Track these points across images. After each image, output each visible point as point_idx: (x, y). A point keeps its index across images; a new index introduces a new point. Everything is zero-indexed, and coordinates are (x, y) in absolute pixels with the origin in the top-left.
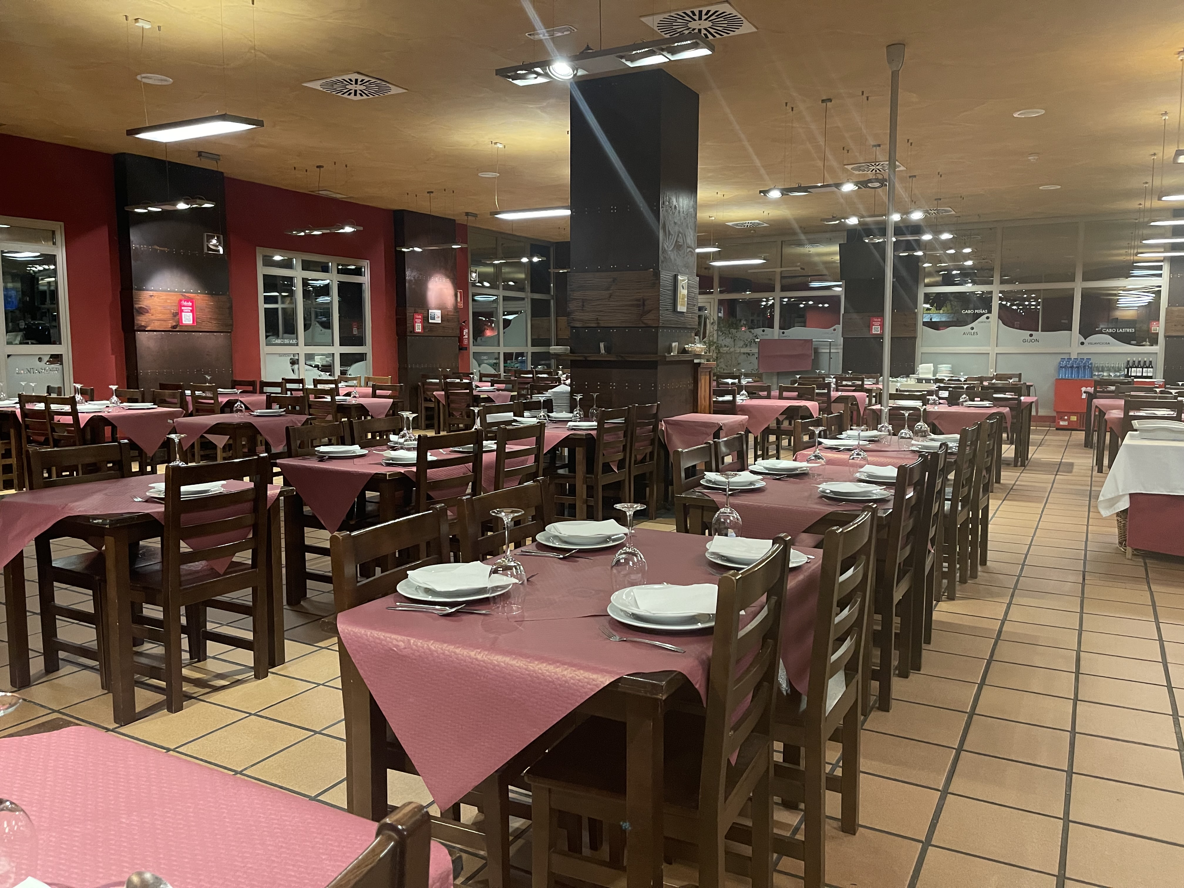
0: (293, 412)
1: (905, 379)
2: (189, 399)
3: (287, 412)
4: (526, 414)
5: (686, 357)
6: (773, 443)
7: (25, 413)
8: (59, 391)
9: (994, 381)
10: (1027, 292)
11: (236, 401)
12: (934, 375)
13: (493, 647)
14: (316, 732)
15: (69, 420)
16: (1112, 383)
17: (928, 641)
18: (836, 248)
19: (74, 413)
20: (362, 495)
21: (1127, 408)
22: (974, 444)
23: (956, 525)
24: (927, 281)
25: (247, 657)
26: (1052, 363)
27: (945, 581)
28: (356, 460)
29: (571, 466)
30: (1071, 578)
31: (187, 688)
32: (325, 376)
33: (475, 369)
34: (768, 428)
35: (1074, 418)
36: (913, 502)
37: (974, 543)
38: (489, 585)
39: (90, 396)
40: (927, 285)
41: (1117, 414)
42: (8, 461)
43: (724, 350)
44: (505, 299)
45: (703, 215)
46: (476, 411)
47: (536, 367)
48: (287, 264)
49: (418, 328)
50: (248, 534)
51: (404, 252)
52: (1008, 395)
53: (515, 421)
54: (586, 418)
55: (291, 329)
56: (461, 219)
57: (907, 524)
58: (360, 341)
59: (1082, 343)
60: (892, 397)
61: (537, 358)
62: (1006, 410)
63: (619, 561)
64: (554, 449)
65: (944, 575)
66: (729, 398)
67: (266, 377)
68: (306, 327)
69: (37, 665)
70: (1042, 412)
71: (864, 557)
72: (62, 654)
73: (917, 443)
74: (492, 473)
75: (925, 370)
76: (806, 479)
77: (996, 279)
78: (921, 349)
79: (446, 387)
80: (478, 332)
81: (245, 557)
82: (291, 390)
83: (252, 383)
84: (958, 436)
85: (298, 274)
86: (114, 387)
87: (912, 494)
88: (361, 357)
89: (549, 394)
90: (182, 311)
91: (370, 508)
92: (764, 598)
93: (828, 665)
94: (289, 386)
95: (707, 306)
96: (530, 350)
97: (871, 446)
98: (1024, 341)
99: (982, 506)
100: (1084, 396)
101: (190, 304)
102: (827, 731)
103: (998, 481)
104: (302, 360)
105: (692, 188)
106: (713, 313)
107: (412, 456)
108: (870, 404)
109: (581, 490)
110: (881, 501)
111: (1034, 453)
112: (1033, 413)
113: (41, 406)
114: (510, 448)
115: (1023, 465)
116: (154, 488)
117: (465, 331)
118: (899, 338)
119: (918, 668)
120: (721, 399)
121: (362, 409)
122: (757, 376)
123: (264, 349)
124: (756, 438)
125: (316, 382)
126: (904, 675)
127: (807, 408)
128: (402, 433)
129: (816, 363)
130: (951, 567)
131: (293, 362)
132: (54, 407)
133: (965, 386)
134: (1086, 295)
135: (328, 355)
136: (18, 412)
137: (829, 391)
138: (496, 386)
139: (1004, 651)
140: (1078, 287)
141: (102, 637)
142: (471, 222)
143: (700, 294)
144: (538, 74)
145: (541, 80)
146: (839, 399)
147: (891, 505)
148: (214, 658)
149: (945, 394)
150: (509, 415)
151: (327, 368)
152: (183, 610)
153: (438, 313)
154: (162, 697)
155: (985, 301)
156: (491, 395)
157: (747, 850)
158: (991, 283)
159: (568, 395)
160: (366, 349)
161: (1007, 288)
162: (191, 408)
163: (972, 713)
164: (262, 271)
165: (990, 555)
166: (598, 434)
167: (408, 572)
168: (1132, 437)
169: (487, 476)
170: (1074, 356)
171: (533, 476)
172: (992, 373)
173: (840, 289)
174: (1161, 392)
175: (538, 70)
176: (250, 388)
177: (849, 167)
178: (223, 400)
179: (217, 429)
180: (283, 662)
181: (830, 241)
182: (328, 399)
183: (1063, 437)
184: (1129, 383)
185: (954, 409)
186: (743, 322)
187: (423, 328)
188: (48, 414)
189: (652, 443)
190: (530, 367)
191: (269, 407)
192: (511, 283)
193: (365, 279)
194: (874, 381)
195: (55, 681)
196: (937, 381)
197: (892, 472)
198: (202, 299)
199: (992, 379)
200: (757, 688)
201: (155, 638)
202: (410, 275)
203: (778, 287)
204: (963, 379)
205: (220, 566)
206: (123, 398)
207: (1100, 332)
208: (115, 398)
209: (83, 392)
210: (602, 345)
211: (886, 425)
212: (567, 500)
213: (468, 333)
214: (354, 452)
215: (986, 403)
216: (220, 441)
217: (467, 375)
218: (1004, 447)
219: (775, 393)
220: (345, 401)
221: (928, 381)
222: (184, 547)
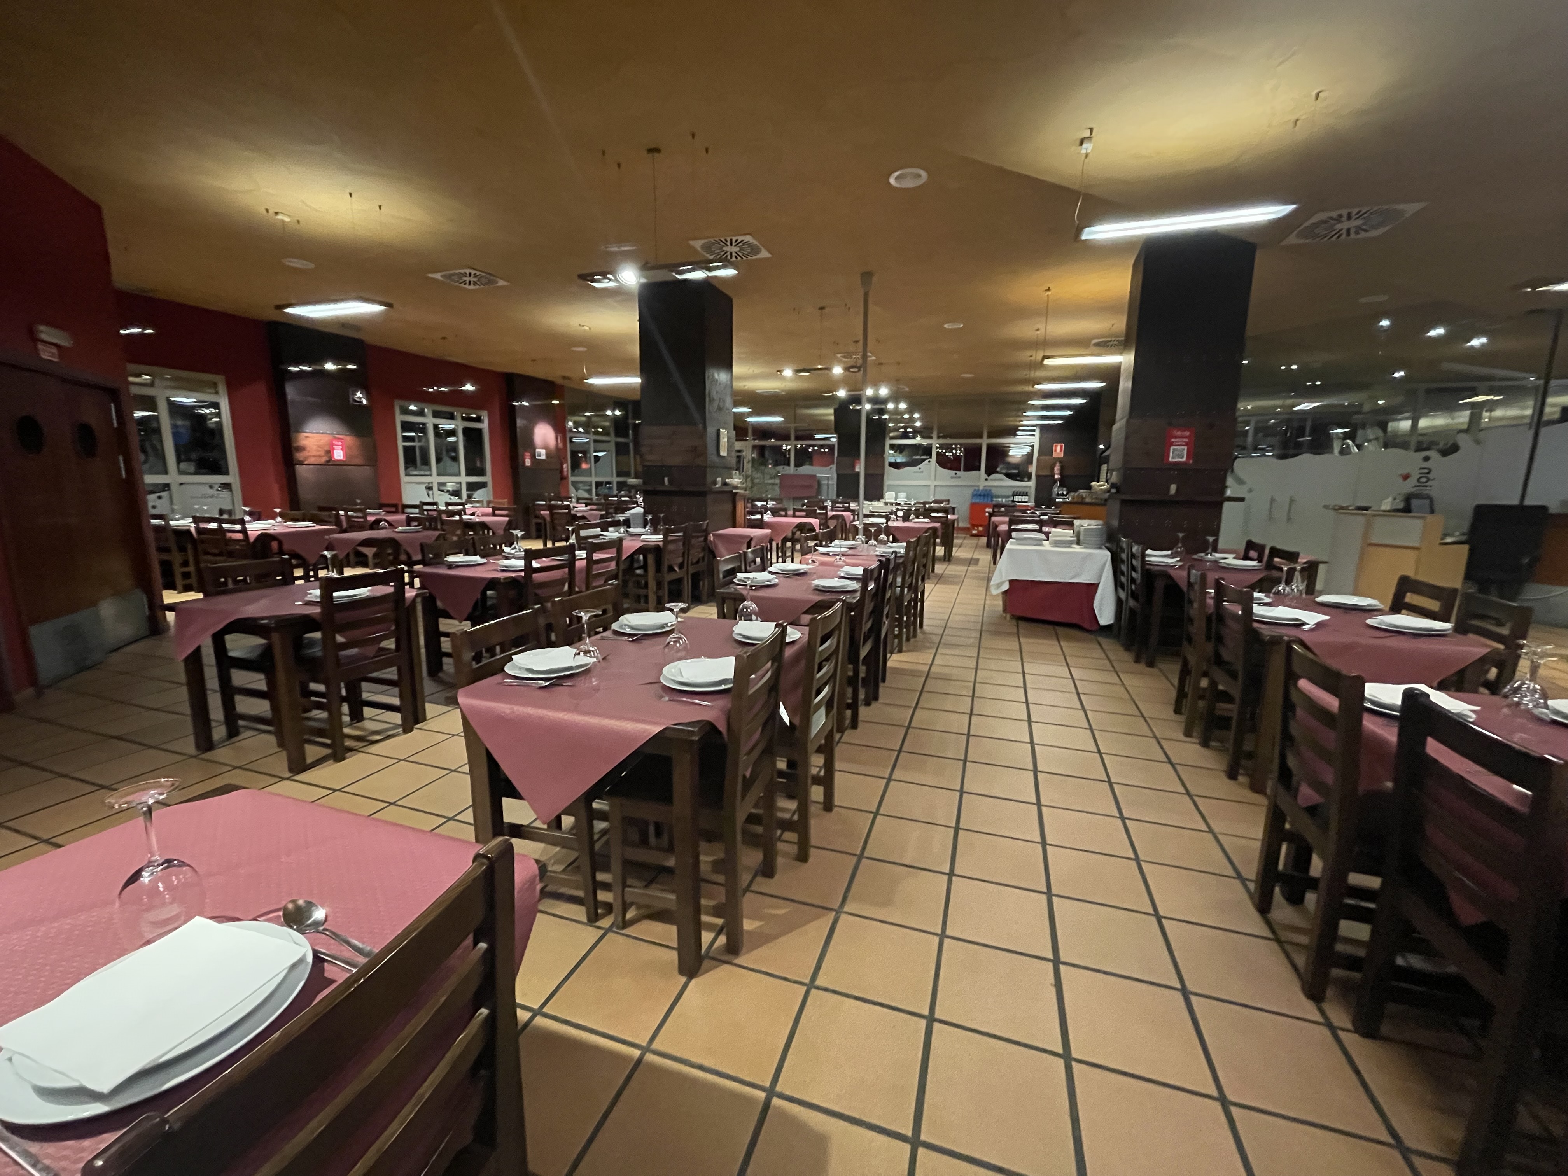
0: (430, 528)
1: (876, 503)
2: (343, 518)
3: (425, 529)
4: (610, 529)
5: (726, 489)
6: (789, 548)
7: (198, 529)
8: (230, 512)
9: (932, 504)
10: (956, 445)
11: (380, 521)
12: (896, 500)
13: (576, 710)
14: (452, 771)
15: (240, 536)
16: (1003, 506)
17: (884, 681)
18: (831, 411)
19: (244, 531)
20: (484, 593)
21: (1011, 523)
22: (915, 549)
23: (903, 603)
24: (891, 434)
25: (396, 718)
26: (970, 492)
27: (896, 641)
28: (477, 568)
29: (645, 567)
30: (974, 635)
31: (348, 743)
32: (455, 499)
33: (573, 493)
34: (785, 538)
35: (981, 529)
36: (874, 591)
37: (915, 615)
38: (574, 665)
39: (257, 516)
40: (892, 438)
41: (1004, 528)
42: (186, 570)
43: (756, 481)
44: (595, 441)
45: (738, 385)
46: (570, 529)
47: (620, 492)
48: (421, 413)
49: (528, 463)
50: (391, 627)
51: (515, 406)
52: (941, 515)
53: (602, 535)
54: (655, 532)
55: (426, 462)
56: (560, 381)
57: (869, 607)
58: (481, 472)
59: (986, 480)
60: (866, 516)
61: (621, 486)
62: (938, 525)
63: (669, 643)
64: (631, 556)
65: (896, 636)
66: (759, 516)
67: (407, 501)
68: (439, 460)
69: (219, 732)
70: (961, 525)
71: (837, 632)
72: (241, 723)
73: (881, 550)
74: (584, 575)
75: (889, 496)
76: (805, 578)
77: (935, 435)
78: (887, 482)
79: (551, 508)
80: (575, 465)
81: (390, 644)
82: (427, 510)
83: (395, 506)
84: (905, 544)
85: (430, 421)
86: (278, 510)
87: (873, 586)
88: (483, 485)
89: (628, 513)
90: (333, 449)
91: (489, 603)
92: (769, 664)
93: (812, 706)
94: (426, 507)
95: (744, 449)
96: (615, 479)
97: (851, 552)
98: (952, 478)
99: (920, 590)
100: (987, 514)
101: (340, 443)
102: (812, 747)
103: (933, 571)
104: (435, 488)
105: (729, 366)
106: (749, 455)
107: (521, 563)
108: (854, 520)
109: (652, 584)
110: (854, 591)
111: (956, 552)
112: (956, 525)
113: (214, 525)
114: (597, 556)
115: (949, 560)
116: (311, 594)
117: (565, 466)
118: (872, 475)
119: (876, 698)
120: (753, 517)
121: (484, 526)
122: (778, 500)
123: (404, 479)
124: (777, 545)
125: (448, 504)
126: (868, 704)
127: (810, 524)
128: (513, 546)
129: (819, 491)
130: (900, 631)
131: (429, 488)
132: (225, 526)
133: (913, 509)
134: (990, 448)
135: (457, 483)
136: (193, 530)
137: (827, 512)
138: (589, 507)
139: (931, 685)
140: (985, 442)
141: (275, 708)
142: (566, 383)
143: (737, 440)
144: (610, 280)
145: (612, 284)
146: (833, 517)
147: (858, 594)
148: (371, 719)
149: (900, 514)
150: (598, 531)
151: (457, 493)
152: (342, 685)
153: (543, 452)
154: (328, 751)
155: (927, 451)
156: (585, 514)
157: (759, 829)
158: (931, 438)
159: (642, 516)
160: (487, 478)
161: (942, 441)
162: (345, 525)
163: (909, 727)
164: (399, 418)
165: (925, 622)
166: (664, 545)
167: (513, 657)
168: (1012, 543)
169: (579, 578)
170: (981, 488)
171: (615, 577)
172: (932, 499)
173: (834, 440)
174: (1032, 513)
175: (609, 276)
176: (393, 509)
177: (839, 355)
178: (371, 519)
179: (367, 543)
180: (425, 720)
181: (827, 406)
182: (457, 518)
183: (974, 541)
184: (1013, 506)
185: (907, 524)
186: (770, 462)
187: (532, 463)
188: (221, 531)
189: (704, 549)
190: (615, 492)
191: (408, 525)
192: (600, 430)
193: (485, 426)
194: (857, 504)
195: (237, 744)
196: (897, 504)
197: (859, 571)
198: (349, 440)
199: (931, 503)
200: (765, 725)
201: (319, 706)
202: (520, 422)
203: (793, 437)
204: (912, 504)
205: (370, 651)
206: (285, 517)
207: (997, 472)
208: (279, 519)
209: (250, 514)
210: (666, 479)
211: (861, 537)
212: (642, 592)
213: (567, 467)
214: (475, 561)
215: (926, 520)
216: (369, 551)
217: (567, 498)
218: (937, 548)
219: (790, 512)
220: (470, 519)
221: (892, 504)
222: (340, 639)
